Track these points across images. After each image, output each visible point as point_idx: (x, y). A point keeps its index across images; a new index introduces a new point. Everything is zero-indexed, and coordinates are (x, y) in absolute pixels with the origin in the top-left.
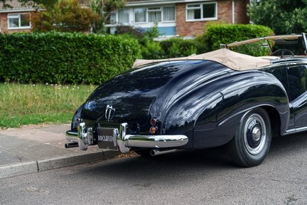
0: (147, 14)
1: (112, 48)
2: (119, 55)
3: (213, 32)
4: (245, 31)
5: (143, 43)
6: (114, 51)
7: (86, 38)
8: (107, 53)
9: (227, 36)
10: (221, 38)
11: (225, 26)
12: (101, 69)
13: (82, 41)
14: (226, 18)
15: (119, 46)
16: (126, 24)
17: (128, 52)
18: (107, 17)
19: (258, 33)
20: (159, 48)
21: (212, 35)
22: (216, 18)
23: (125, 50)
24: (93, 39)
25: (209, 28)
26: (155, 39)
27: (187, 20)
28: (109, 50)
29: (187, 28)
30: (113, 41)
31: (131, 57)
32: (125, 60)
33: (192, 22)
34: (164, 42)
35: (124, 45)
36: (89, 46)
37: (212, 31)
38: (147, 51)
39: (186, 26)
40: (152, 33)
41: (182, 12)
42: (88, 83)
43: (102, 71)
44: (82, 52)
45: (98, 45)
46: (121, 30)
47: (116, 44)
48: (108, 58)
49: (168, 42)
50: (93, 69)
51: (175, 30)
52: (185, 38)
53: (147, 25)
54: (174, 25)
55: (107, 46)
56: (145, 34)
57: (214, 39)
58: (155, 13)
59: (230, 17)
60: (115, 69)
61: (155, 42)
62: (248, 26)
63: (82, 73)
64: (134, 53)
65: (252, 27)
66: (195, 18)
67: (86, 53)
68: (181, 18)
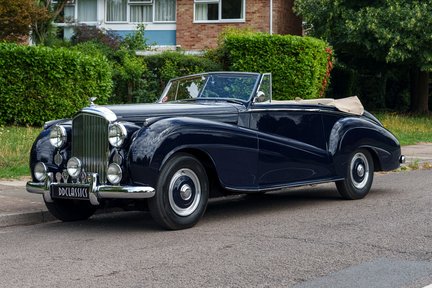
0: (128, 8)
1: (64, 70)
2: (75, 80)
4: (282, 45)
5: (118, 59)
6: (67, 73)
7: (22, 53)
8: (55, 78)
9: (255, 53)
10: (244, 54)
11: (252, 35)
12: (44, 102)
13: (16, 58)
14: (258, 23)
15: (74, 65)
16: (90, 23)
17: (90, 76)
19: (302, 49)
20: (144, 68)
21: (230, 49)
22: (243, 20)
23: (84, 72)
24: (33, 54)
25: (226, 38)
26: (138, 53)
27: (195, 21)
28: (59, 73)
29: (194, 34)
30: (65, 58)
31: (94, 84)
32: (84, 88)
33: (204, 25)
34: (153, 58)
35: (83, 66)
36: (27, 66)
37: (231, 44)
38: (123, 73)
39: (194, 30)
40: (135, 41)
41: (186, 7)
42: (23, 124)
43: (46, 104)
44: (15, 75)
45: (41, 64)
46: (84, 35)
47: (70, 63)
48: (57, 85)
49: (160, 59)
50: (33, 102)
51: (174, 37)
52: (187, 53)
53: (126, 26)
54: (172, 27)
55: (54, 67)
56: (122, 43)
57: (233, 57)
58: (142, 7)
59: (266, 18)
60: (68, 102)
61: (137, 56)
62: (287, 37)
63: (14, 109)
64: (100, 76)
65: (294, 39)
66: (209, 19)
67: (22, 77)
68: (185, 17)
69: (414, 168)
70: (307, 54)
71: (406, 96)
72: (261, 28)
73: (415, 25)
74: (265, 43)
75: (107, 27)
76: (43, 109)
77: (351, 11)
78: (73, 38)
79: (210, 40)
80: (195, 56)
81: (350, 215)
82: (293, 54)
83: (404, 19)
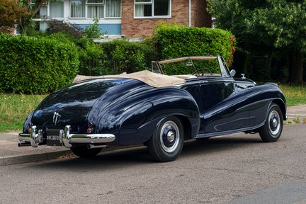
0: (86, 8)
1: (45, 53)
2: (54, 60)
3: (164, 34)
4: (200, 35)
5: (81, 45)
6: (48, 56)
8: (40, 59)
9: (180, 40)
10: (172, 42)
11: (177, 27)
12: (32, 77)
14: (181, 19)
16: (59, 19)
17: (64, 57)
18: (36, 11)
19: (214, 38)
20: (101, 52)
21: (162, 38)
22: (169, 16)
23: (60, 55)
25: (159, 29)
26: (95, 40)
27: (135, 18)
28: (42, 55)
29: (134, 27)
30: (46, 45)
31: (67, 62)
32: (60, 66)
33: (142, 20)
34: (107, 44)
35: (59, 50)
36: (19, 51)
38: (85, 55)
39: (134, 24)
40: (92, 32)
41: (128, 7)
42: (18, 92)
44: (11, 57)
45: (30, 49)
46: (55, 27)
47: (49, 48)
48: (41, 64)
49: (111, 45)
50: (24, 76)
51: (120, 28)
52: (131, 41)
53: (85, 21)
54: (119, 22)
55: (39, 51)
56: (83, 33)
57: (164, 43)
58: (96, 7)
59: (186, 15)
60: (48, 76)
61: (95, 43)
62: (203, 29)
63: (10, 81)
64: (71, 58)
65: (208, 31)
66: (145, 16)
67: (16, 58)
68: (128, 14)
69: (297, 122)
70: (217, 41)
71: (286, 71)
72: (183, 23)
73: (293, 20)
74: (187, 34)
75: (72, 22)
76: (31, 81)
77: (248, 10)
78: (48, 30)
79: (146, 31)
80: (137, 42)
81: (260, 154)
82: (207, 41)
83: (285, 16)
